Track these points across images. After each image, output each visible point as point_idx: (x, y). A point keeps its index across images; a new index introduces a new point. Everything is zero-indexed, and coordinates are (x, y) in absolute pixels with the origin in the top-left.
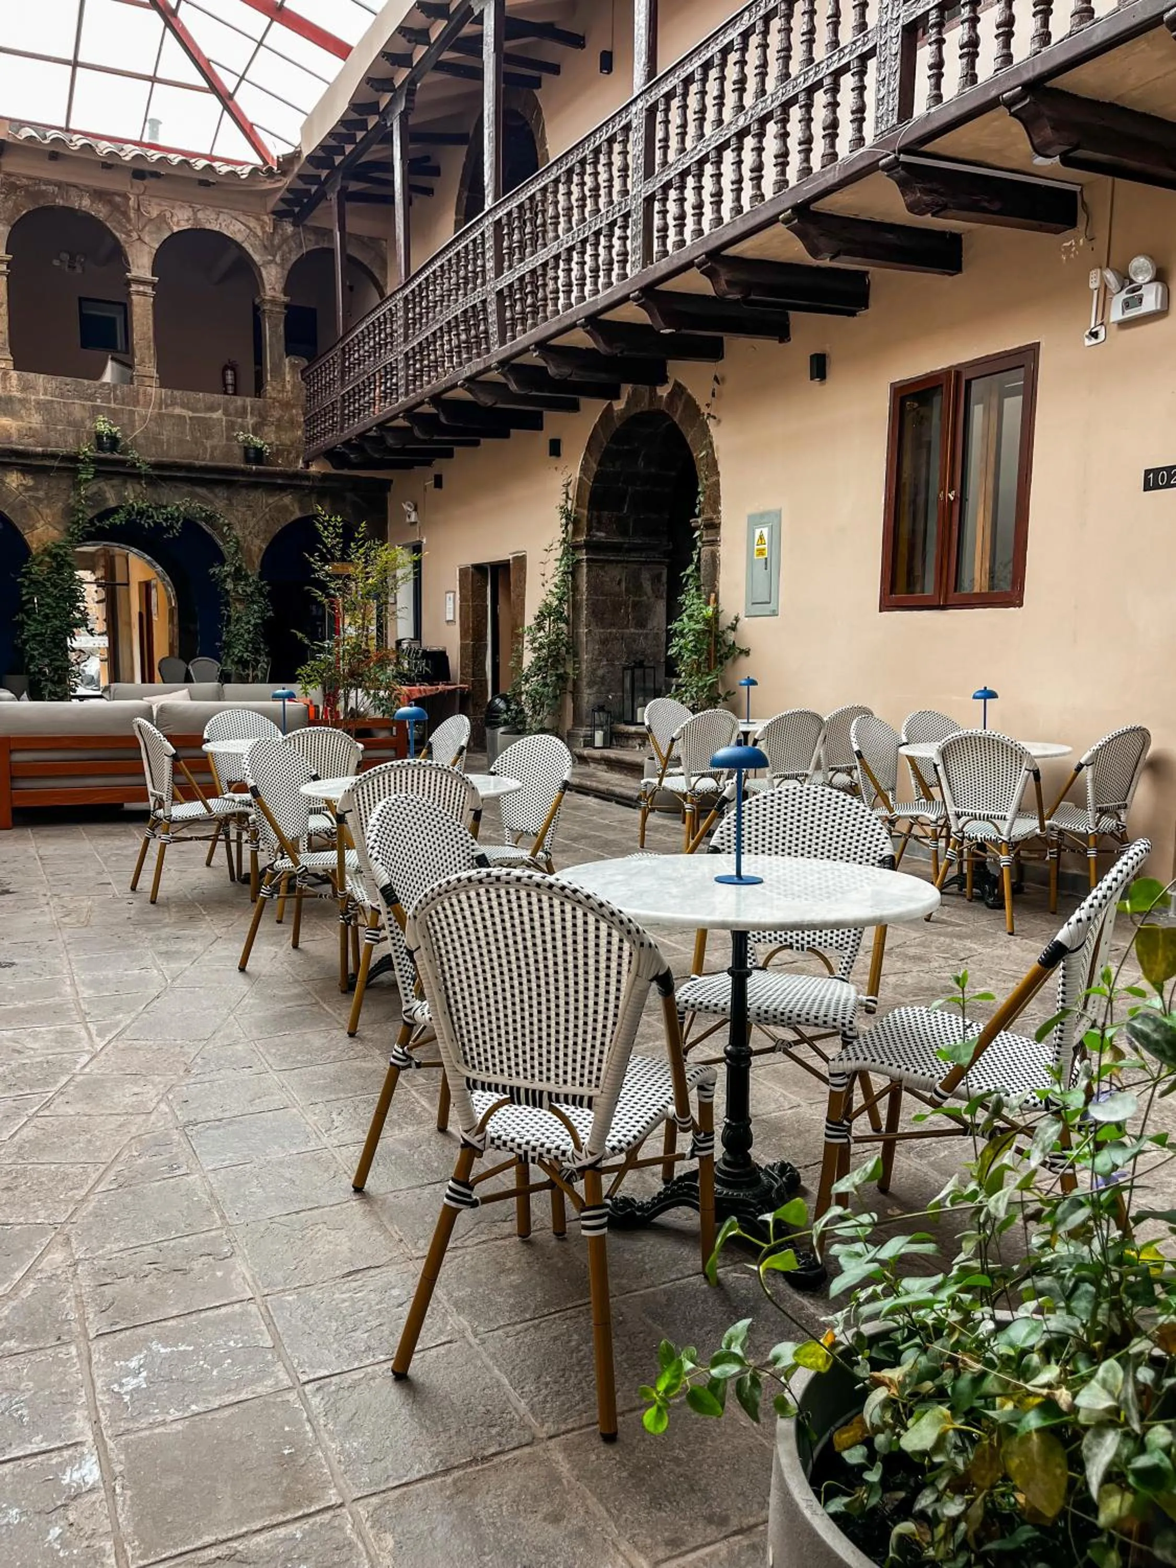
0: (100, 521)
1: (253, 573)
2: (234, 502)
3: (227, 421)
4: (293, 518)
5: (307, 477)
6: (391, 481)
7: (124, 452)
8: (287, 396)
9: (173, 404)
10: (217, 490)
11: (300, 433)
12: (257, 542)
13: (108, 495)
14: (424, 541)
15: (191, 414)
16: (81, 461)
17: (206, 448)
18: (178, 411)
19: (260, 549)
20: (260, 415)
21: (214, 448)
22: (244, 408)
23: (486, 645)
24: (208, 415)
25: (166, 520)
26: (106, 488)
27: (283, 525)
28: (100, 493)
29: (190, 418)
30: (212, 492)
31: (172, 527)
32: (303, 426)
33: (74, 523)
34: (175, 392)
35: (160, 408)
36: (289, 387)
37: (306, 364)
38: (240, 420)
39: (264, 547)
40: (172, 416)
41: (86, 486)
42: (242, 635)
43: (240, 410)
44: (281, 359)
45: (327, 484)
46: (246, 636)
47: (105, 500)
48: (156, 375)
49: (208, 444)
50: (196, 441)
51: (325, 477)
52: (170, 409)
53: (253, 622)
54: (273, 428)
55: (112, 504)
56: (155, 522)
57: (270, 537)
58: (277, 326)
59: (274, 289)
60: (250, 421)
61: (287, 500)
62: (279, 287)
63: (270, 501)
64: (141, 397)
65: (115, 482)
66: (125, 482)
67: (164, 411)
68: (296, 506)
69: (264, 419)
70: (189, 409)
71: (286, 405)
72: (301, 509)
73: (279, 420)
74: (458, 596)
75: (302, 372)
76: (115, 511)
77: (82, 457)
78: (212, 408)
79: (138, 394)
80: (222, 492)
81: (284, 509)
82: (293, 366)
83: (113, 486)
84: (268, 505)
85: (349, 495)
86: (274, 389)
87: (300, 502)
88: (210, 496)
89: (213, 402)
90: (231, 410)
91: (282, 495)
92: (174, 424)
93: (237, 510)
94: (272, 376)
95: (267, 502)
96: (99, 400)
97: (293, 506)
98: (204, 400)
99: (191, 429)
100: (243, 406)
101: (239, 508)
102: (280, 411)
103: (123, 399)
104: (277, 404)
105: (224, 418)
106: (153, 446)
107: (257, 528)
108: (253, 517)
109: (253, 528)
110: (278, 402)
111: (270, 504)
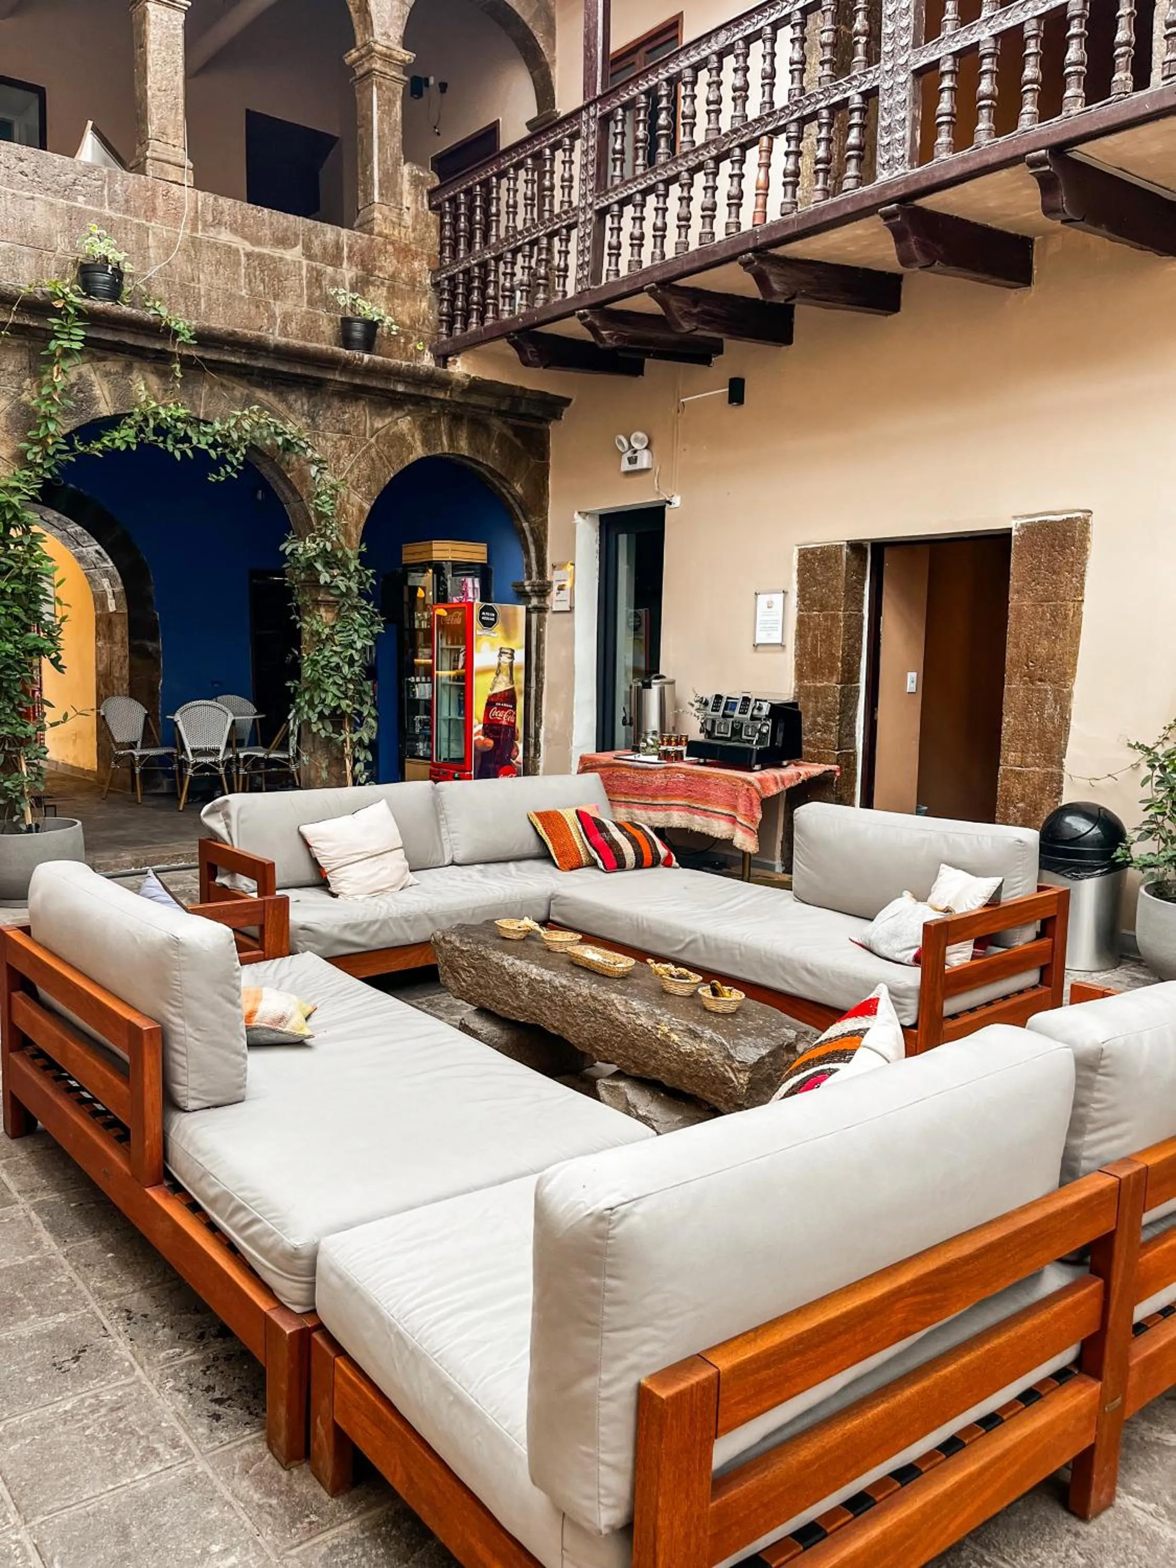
0: (86, 443)
1: (352, 551)
2: (320, 420)
3: (311, 269)
4: (413, 457)
5: (445, 383)
6: (567, 402)
7: (139, 300)
8: (407, 235)
9: (218, 223)
10: (292, 398)
11: (424, 305)
12: (356, 498)
13: (97, 392)
14: (677, 501)
15: (249, 247)
16: (56, 313)
17: (272, 317)
18: (225, 236)
19: (361, 510)
20: (363, 265)
21: (287, 318)
22: (338, 247)
23: (857, 690)
24: (278, 252)
25: (214, 445)
26: (93, 377)
27: (399, 468)
28: (83, 385)
29: (248, 255)
30: (284, 400)
31: (222, 460)
32: (430, 294)
33: (34, 442)
34: (221, 200)
35: (194, 229)
36: (408, 219)
37: (437, 182)
38: (330, 269)
39: (367, 507)
40: (215, 246)
41: (65, 364)
42: (338, 668)
43: (330, 250)
44: (396, 164)
45: (474, 399)
46: (346, 669)
47: (92, 400)
48: (188, 163)
49: (278, 308)
50: (256, 301)
51: (476, 386)
52: (212, 232)
53: (359, 645)
54: (384, 291)
55: (105, 409)
56: (195, 449)
57: (376, 490)
58: (391, 102)
59: (386, 34)
60: (349, 272)
61: (404, 424)
62: (397, 32)
63: (378, 424)
64: (159, 201)
65: (111, 366)
66: (129, 368)
67: (199, 234)
68: (418, 436)
69: (370, 273)
70: (245, 237)
71: (404, 252)
72: (426, 442)
73: (393, 277)
74: (794, 599)
75: (431, 193)
76: (113, 422)
77: (59, 304)
78: (283, 241)
79: (154, 195)
80: (301, 403)
81: (398, 440)
82: (416, 182)
83: (107, 374)
84: (374, 432)
85: (496, 424)
86: (385, 219)
87: (423, 428)
88: (281, 407)
89: (286, 230)
90: (316, 248)
91: (396, 415)
92: (219, 262)
93: (324, 437)
94: (381, 195)
95: (372, 425)
96: (81, 199)
97: (413, 436)
98: (272, 224)
99: (247, 275)
100: (337, 243)
101: (328, 434)
102: (395, 261)
103: (127, 201)
104: (390, 248)
105: (305, 262)
106: (181, 300)
107: (356, 471)
108: (351, 452)
109: (351, 471)
110: (392, 243)
111: (378, 430)
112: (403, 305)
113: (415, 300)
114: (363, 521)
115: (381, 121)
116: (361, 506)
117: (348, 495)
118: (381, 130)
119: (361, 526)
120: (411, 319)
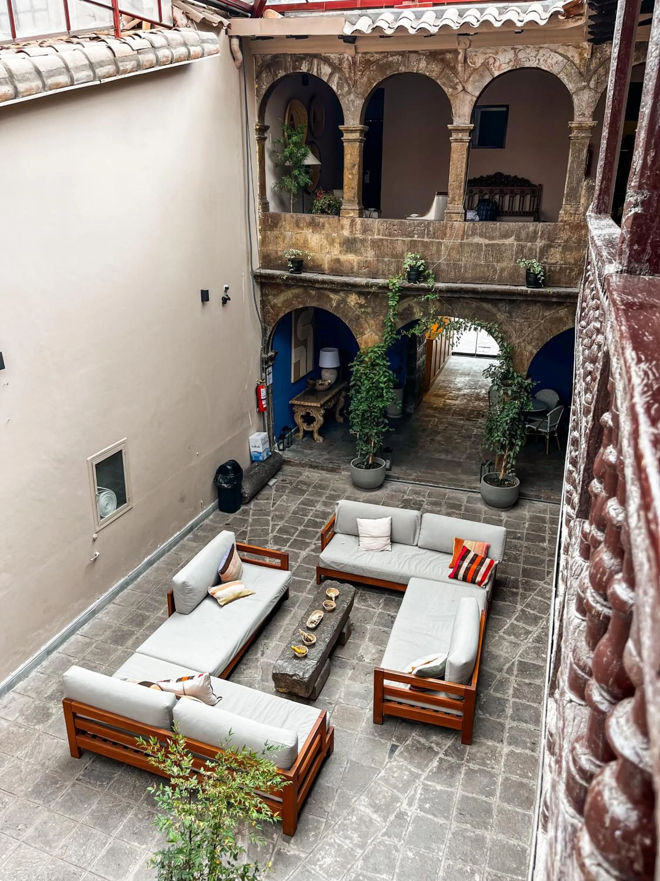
2: (514, 314)
3: (518, 246)
4: (566, 328)
9: (474, 234)
10: (500, 305)
12: (529, 348)
15: (487, 242)
16: (391, 291)
18: (477, 240)
19: (531, 353)
20: (549, 238)
24: (502, 241)
29: (486, 245)
35: (462, 239)
38: (529, 244)
39: (535, 352)
40: (472, 245)
43: (531, 235)
44: (579, 182)
48: (462, 211)
49: (498, 266)
50: (488, 265)
52: (470, 239)
54: (560, 249)
55: (417, 317)
57: (541, 344)
58: (580, 151)
59: (583, 115)
60: (540, 243)
61: (562, 312)
62: (588, 111)
63: (547, 314)
64: (448, 231)
65: (420, 300)
67: (464, 241)
69: (553, 241)
70: (486, 238)
71: (576, 227)
77: (391, 288)
78: (506, 236)
79: (446, 228)
80: (504, 308)
81: (558, 320)
82: (589, 189)
83: (419, 303)
84: (544, 317)
86: (567, 212)
88: (494, 309)
89: (508, 230)
90: (523, 234)
91: (559, 308)
92: (472, 251)
93: (515, 321)
94: (567, 200)
95: (543, 315)
96: (416, 236)
97: (567, 318)
98: (500, 229)
99: (485, 254)
100: (535, 231)
101: (517, 320)
102: (569, 233)
103: (434, 233)
104: (567, 227)
105: (515, 243)
106: (453, 270)
107: (531, 336)
108: (529, 327)
109: (528, 336)
110: (569, 224)
111: (546, 316)
112: (571, 254)
113: (579, 250)
114: (532, 359)
115: (572, 162)
116: (531, 351)
117: (525, 347)
118: (572, 166)
119: (530, 360)
120: (575, 260)
